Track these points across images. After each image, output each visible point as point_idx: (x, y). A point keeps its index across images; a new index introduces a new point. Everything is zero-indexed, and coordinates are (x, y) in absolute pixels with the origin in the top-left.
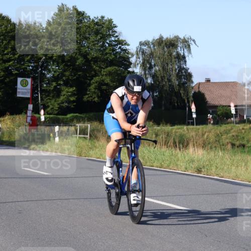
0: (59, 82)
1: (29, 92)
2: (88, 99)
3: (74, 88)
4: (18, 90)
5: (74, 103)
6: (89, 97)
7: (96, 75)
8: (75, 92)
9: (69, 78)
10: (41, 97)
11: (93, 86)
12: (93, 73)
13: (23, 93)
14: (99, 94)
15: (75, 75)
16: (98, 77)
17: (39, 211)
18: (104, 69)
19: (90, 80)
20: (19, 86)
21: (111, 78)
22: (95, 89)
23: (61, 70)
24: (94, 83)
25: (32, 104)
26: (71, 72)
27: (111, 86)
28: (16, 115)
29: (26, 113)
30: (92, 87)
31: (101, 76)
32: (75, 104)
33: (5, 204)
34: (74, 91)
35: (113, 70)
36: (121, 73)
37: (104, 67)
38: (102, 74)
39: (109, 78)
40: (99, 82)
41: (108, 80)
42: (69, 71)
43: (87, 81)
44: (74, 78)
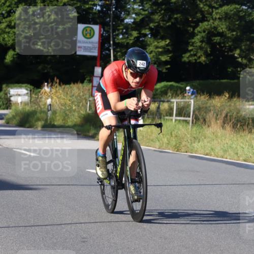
0: (143, 32)
1: (95, 48)
2: (191, 59)
3: (168, 41)
4: (78, 45)
5: (167, 65)
6: (191, 56)
7: (204, 19)
8: (169, 48)
9: (160, 24)
10: (114, 56)
11: (198, 37)
12: (199, 15)
13: (86, 49)
14: (209, 49)
15: (170, 19)
16: (206, 23)
17: (113, 238)
18: (217, 8)
19: (194, 28)
20: (80, 37)
21: (228, 24)
22: (202, 42)
23: (146, 12)
24: (200, 32)
25: (100, 66)
26: (164, 15)
27: (228, 38)
28: (74, 83)
29: (91, 81)
30: (197, 40)
31: (211, 21)
32: (169, 66)
33: (59, 227)
34: (167, 45)
35: (231, 11)
36: (245, 15)
37: (217, 6)
38: (214, 17)
39: (226, 25)
40: (209, 29)
41: (223, 27)
42: (159, 14)
43: (189, 29)
44: (168, 24)
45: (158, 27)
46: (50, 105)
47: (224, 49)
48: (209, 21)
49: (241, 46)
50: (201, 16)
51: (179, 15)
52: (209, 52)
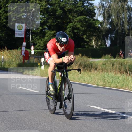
0: (44, 27)
1: (23, 34)
3: (55, 31)
4: (16, 32)
7: (70, 22)
9: (51, 24)
10: (31, 38)
11: (68, 30)
12: (68, 20)
13: (19, 34)
14: (73, 35)
15: (56, 22)
16: (71, 24)
17: (30, 117)
18: (76, 17)
19: (66, 26)
20: (16, 29)
21: (81, 24)
22: (70, 32)
23: (46, 19)
24: (69, 28)
25: (25, 42)
26: (53, 20)
27: (81, 30)
28: (14, 49)
29: (21, 48)
31: (74, 23)
33: (6, 113)
34: (55, 33)
35: (82, 18)
36: (88, 20)
37: (76, 16)
38: (75, 21)
39: (80, 24)
40: (72, 26)
41: (79, 26)
42: (51, 19)
43: (64, 26)
44: (55, 24)
45: (50, 25)
46: (3, 59)
47: (79, 35)
48: (73, 23)
49: (87, 34)
50: (69, 21)
51: (60, 20)
52: (73, 36)
